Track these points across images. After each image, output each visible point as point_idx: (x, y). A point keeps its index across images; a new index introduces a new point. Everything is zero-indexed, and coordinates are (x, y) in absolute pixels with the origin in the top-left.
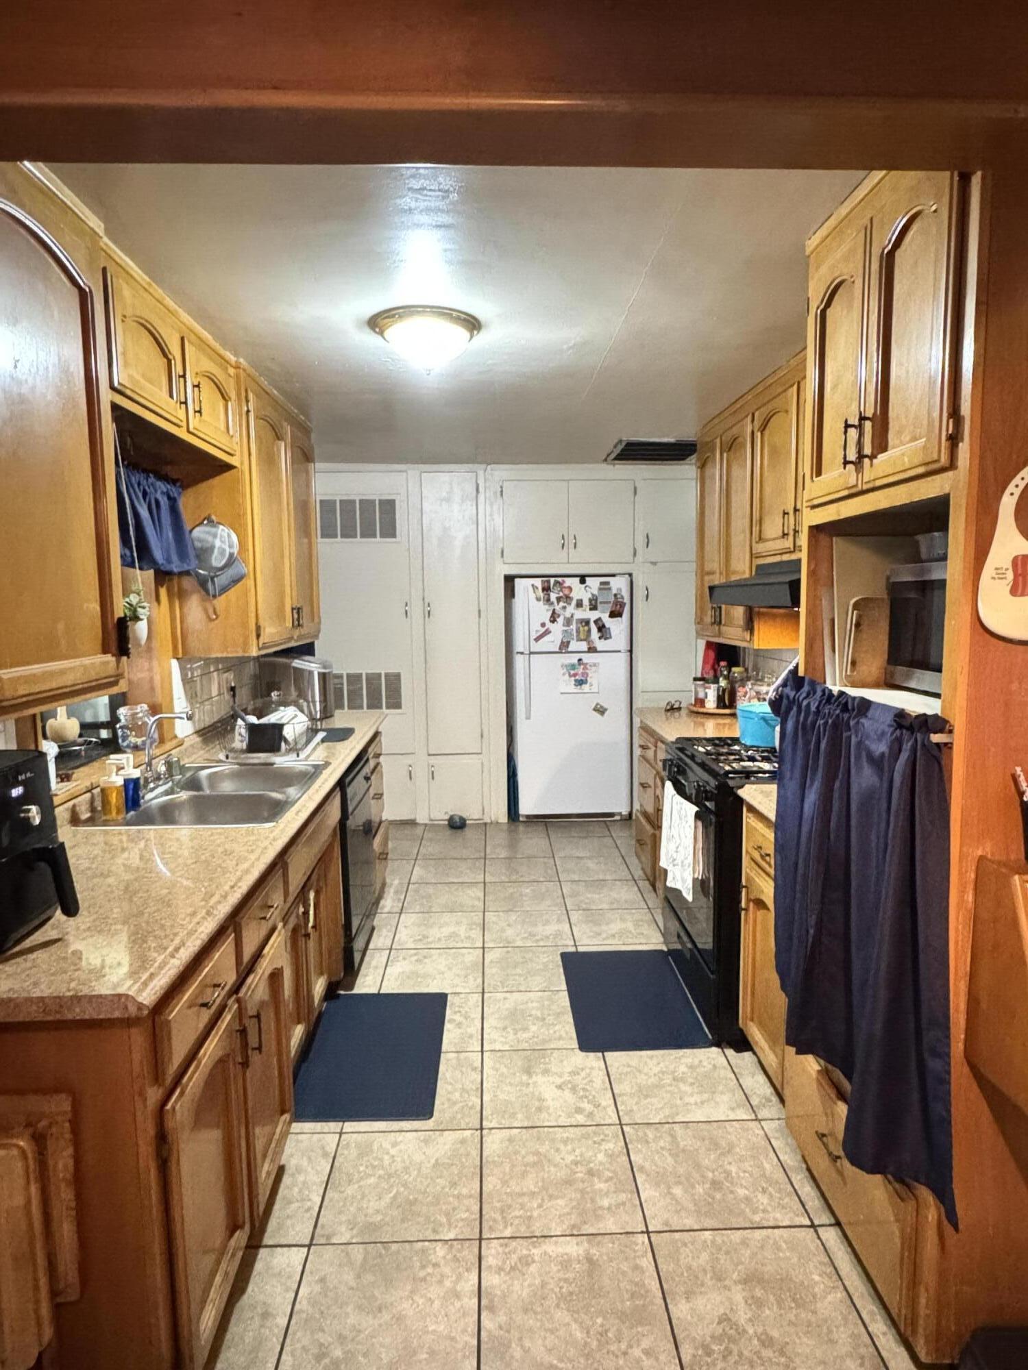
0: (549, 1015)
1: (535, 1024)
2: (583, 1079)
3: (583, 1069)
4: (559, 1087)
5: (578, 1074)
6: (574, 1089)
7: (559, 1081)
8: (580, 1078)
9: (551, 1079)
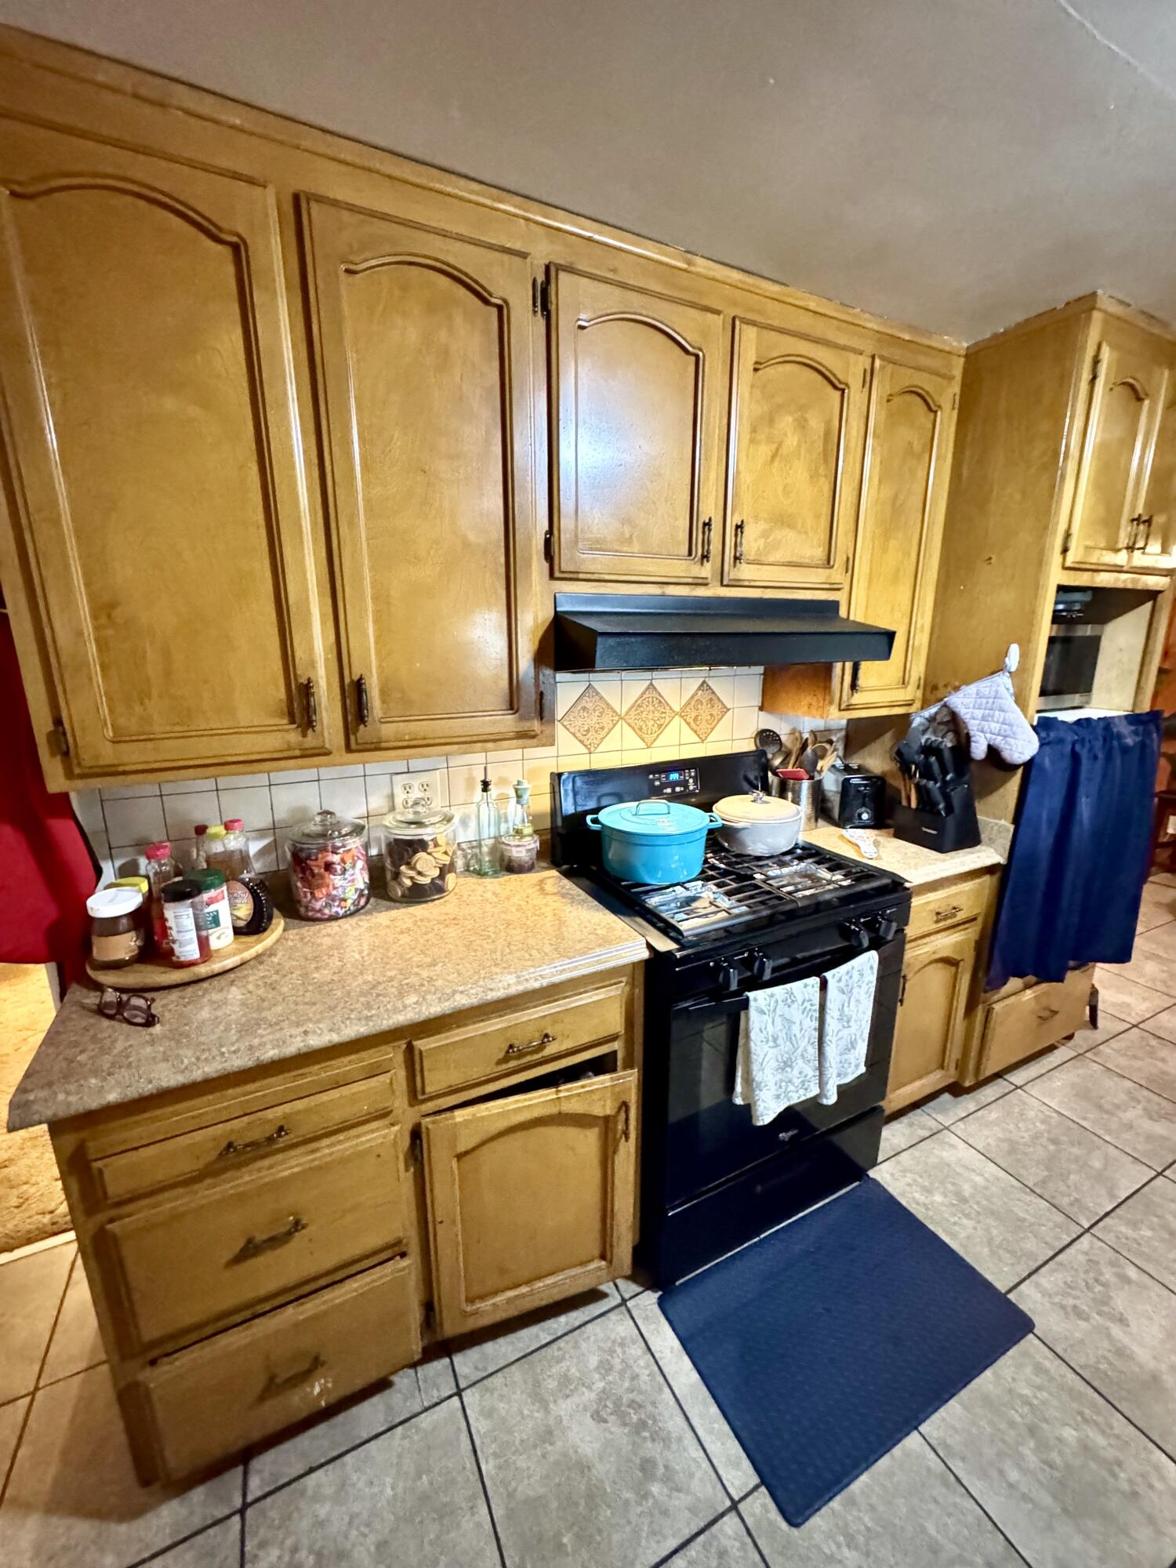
0: (1012, 1424)
1: (1060, 1440)
2: (1076, 1298)
3: (1063, 1307)
4: (1122, 1321)
5: (1075, 1307)
6: (1105, 1300)
7: (1116, 1331)
8: (1078, 1302)
9: (1126, 1340)
